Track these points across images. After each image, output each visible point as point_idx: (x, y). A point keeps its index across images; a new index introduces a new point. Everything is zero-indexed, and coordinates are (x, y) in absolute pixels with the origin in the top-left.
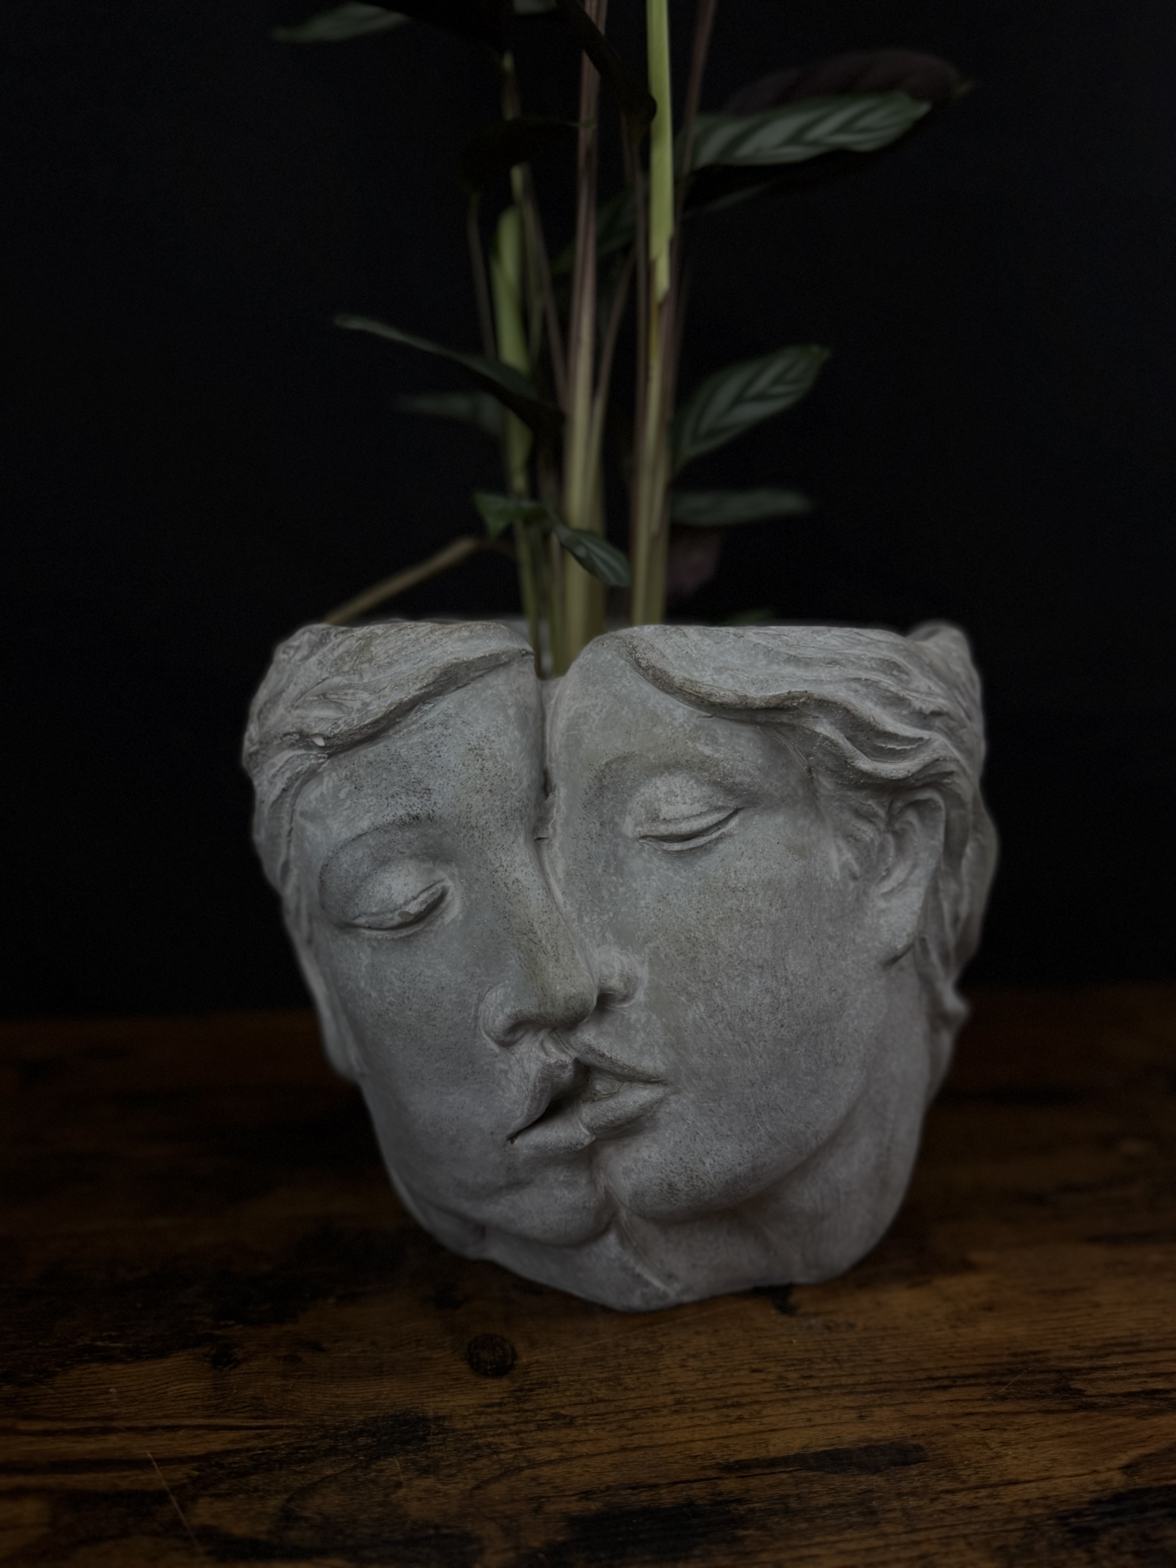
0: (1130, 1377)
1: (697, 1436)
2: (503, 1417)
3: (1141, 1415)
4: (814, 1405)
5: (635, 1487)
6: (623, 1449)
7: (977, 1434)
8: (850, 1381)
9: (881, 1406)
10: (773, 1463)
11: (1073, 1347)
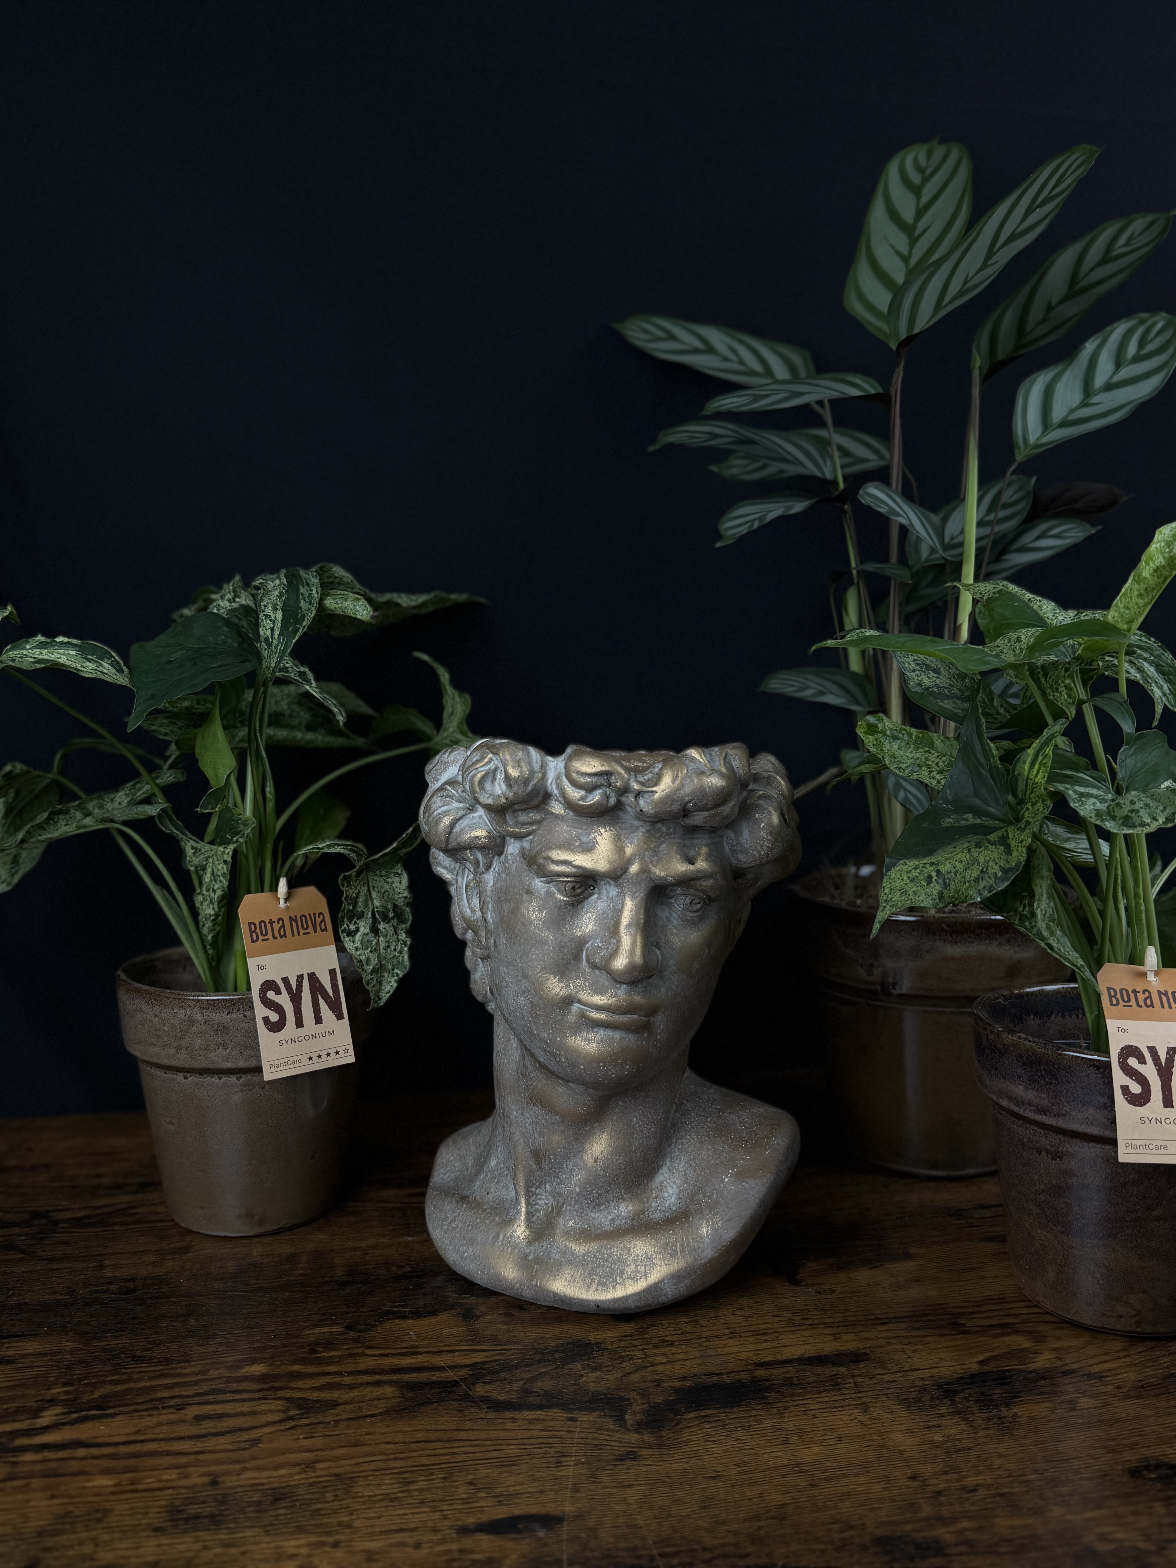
0: (994, 1316)
1: (742, 1350)
2: (634, 1342)
3: (995, 1336)
4: (809, 1333)
5: (710, 1374)
6: (701, 1357)
7: (899, 1347)
8: (830, 1321)
9: (847, 1333)
10: (785, 1362)
11: (963, 1301)
